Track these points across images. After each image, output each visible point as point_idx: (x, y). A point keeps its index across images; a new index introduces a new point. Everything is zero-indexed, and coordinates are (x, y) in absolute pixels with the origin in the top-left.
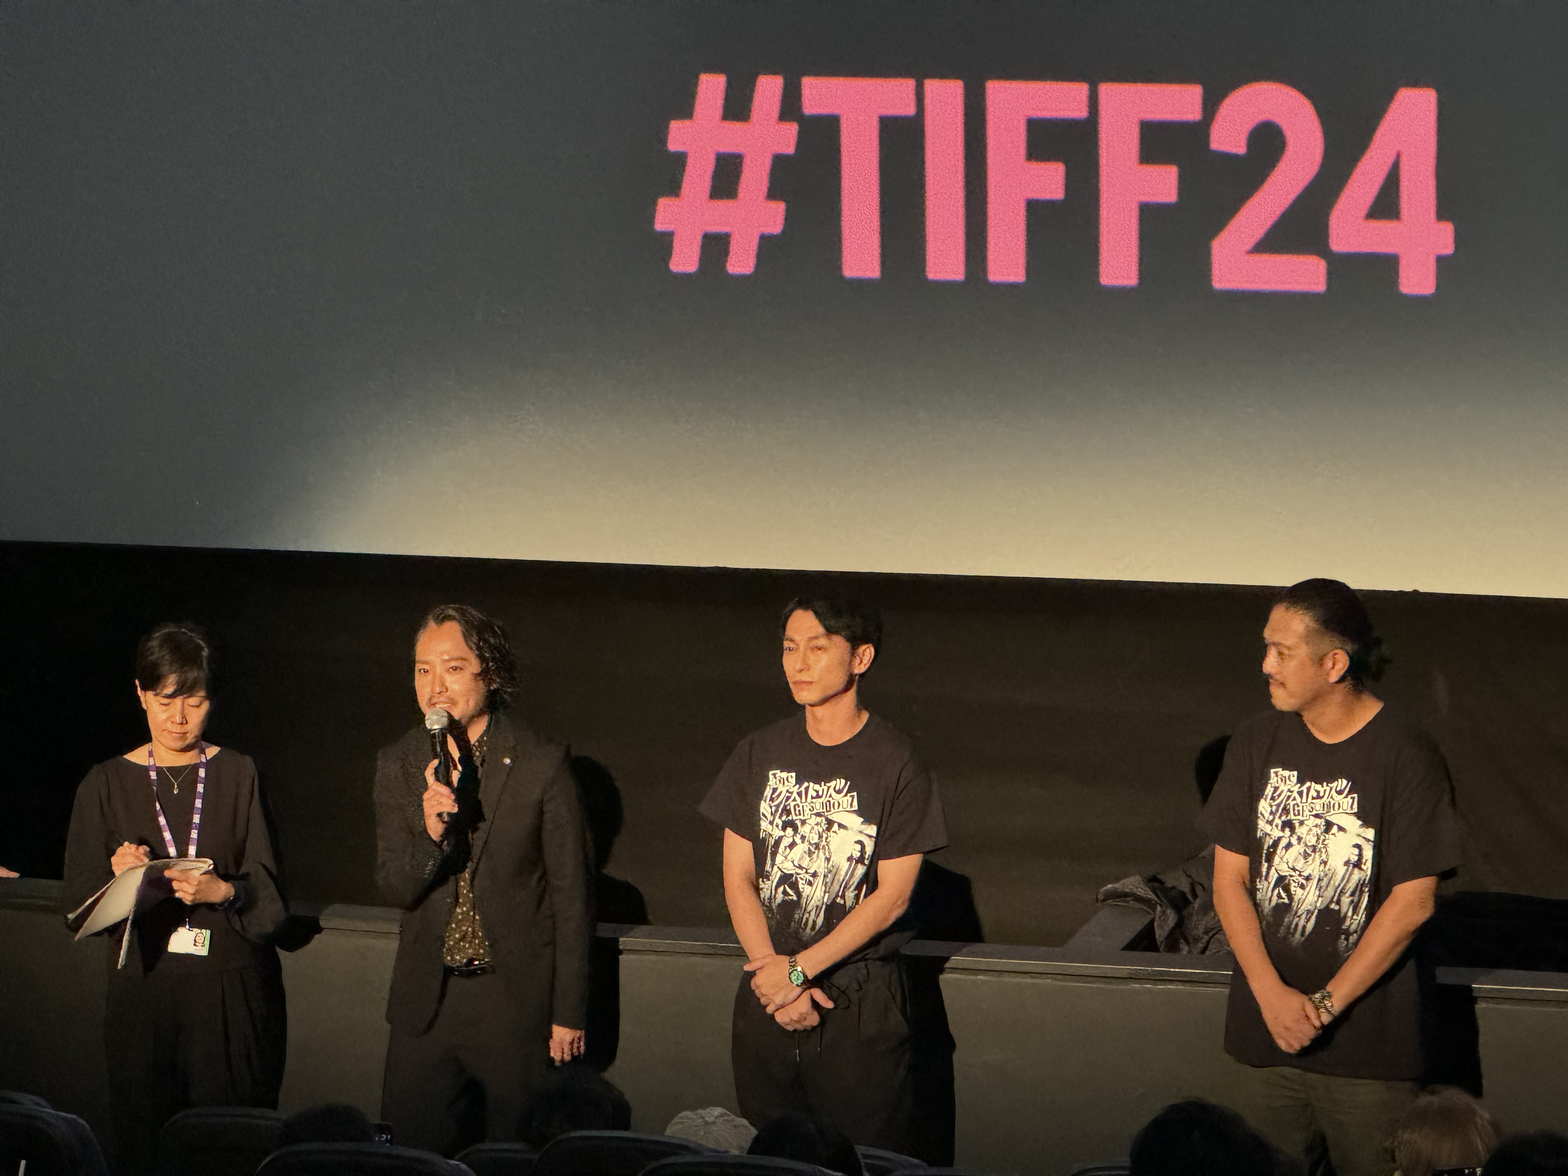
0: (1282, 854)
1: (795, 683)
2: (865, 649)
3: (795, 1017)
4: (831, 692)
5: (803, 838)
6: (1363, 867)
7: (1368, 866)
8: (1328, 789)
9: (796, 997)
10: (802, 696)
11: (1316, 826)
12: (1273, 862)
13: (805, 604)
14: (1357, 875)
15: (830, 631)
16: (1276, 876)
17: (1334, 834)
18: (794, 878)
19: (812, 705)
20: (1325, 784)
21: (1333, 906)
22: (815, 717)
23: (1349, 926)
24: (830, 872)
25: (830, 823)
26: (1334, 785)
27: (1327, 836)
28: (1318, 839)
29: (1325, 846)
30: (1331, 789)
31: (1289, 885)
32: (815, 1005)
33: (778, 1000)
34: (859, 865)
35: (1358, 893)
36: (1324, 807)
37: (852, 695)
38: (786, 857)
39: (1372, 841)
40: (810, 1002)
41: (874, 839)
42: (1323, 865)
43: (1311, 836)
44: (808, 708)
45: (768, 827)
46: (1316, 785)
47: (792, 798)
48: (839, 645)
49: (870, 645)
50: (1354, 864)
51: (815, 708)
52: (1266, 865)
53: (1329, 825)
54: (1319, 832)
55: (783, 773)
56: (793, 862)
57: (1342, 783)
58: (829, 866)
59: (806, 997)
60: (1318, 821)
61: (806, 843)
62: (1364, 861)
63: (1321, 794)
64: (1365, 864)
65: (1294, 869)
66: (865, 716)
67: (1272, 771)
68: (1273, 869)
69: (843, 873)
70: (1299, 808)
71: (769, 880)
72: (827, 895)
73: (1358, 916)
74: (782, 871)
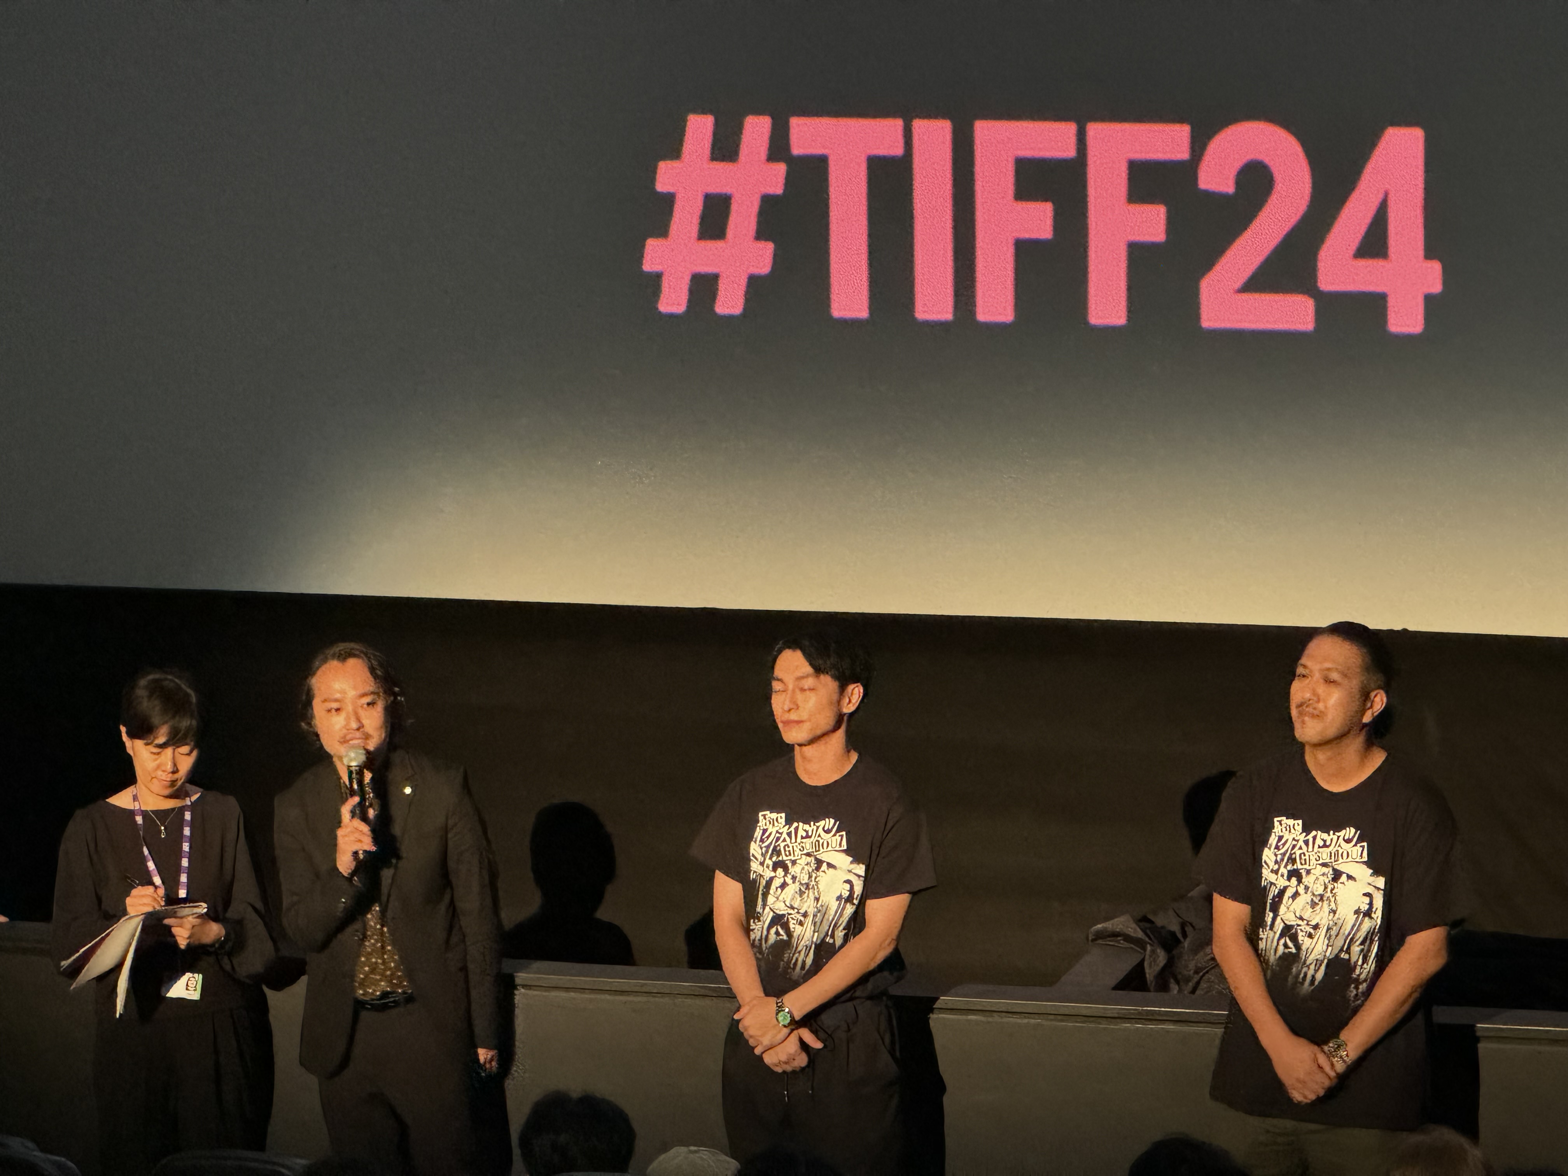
0: (1289, 903)
1: (784, 723)
2: (854, 688)
3: (783, 1058)
4: (819, 732)
5: (794, 878)
6: (1373, 915)
7: (1378, 915)
8: (1335, 838)
9: (783, 1039)
10: (791, 736)
11: (1323, 874)
12: (1279, 912)
13: (793, 644)
14: (1367, 924)
15: (818, 670)
16: (1282, 925)
17: (1343, 883)
18: (786, 919)
19: (800, 745)
20: (1332, 832)
21: (1343, 955)
22: (804, 758)
23: (1359, 975)
24: (819, 911)
25: (819, 863)
26: (1342, 834)
27: (1335, 884)
28: (1326, 888)
29: (1334, 895)
30: (1339, 837)
31: (1296, 933)
32: (804, 1046)
33: (766, 1041)
34: (848, 904)
35: (1368, 942)
36: (1331, 856)
37: (841, 733)
38: (777, 898)
39: (1382, 890)
40: (799, 1043)
41: (862, 879)
42: (1332, 914)
43: (1318, 885)
44: (797, 748)
45: (759, 868)
46: (1323, 834)
47: (782, 839)
48: (828, 684)
49: (859, 684)
50: (1364, 914)
51: (805, 749)
52: (1271, 915)
53: (1337, 875)
54: (1327, 881)
55: (772, 814)
56: (784, 902)
57: (1350, 832)
58: (818, 906)
59: (794, 1038)
60: (1325, 870)
61: (797, 884)
62: (1374, 910)
63: (1328, 843)
64: (1375, 913)
65: (1301, 919)
66: (854, 757)
67: (1276, 819)
68: (1279, 919)
69: (832, 912)
70: (1304, 858)
71: (759, 921)
72: (816, 934)
73: (1367, 965)
74: (774, 912)
